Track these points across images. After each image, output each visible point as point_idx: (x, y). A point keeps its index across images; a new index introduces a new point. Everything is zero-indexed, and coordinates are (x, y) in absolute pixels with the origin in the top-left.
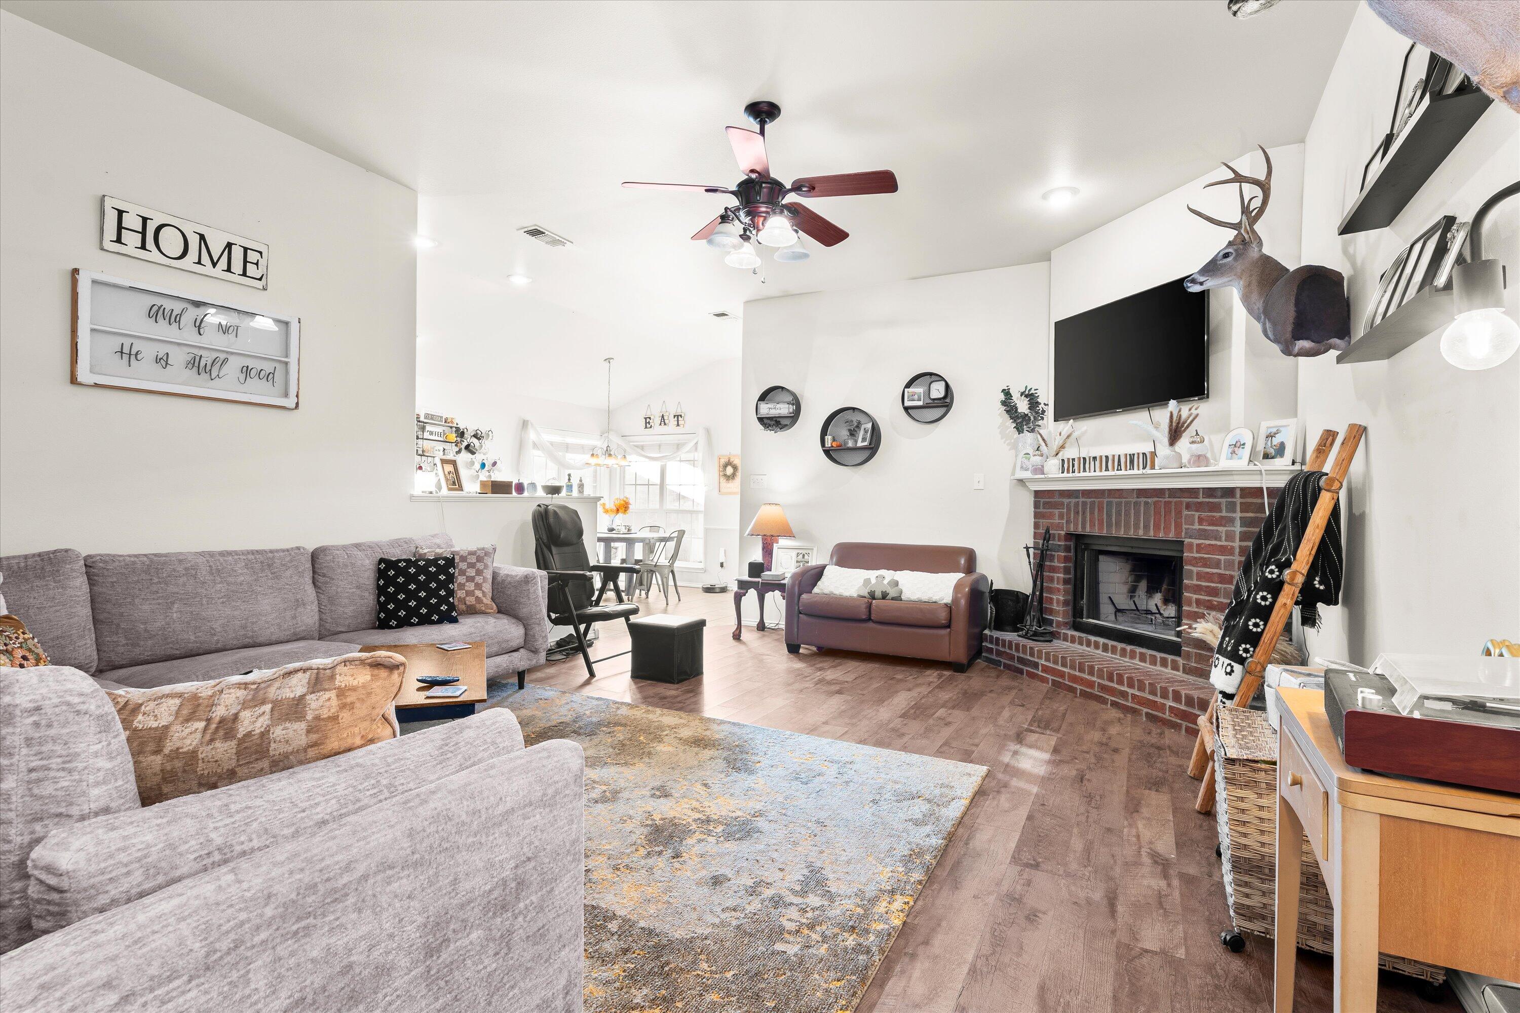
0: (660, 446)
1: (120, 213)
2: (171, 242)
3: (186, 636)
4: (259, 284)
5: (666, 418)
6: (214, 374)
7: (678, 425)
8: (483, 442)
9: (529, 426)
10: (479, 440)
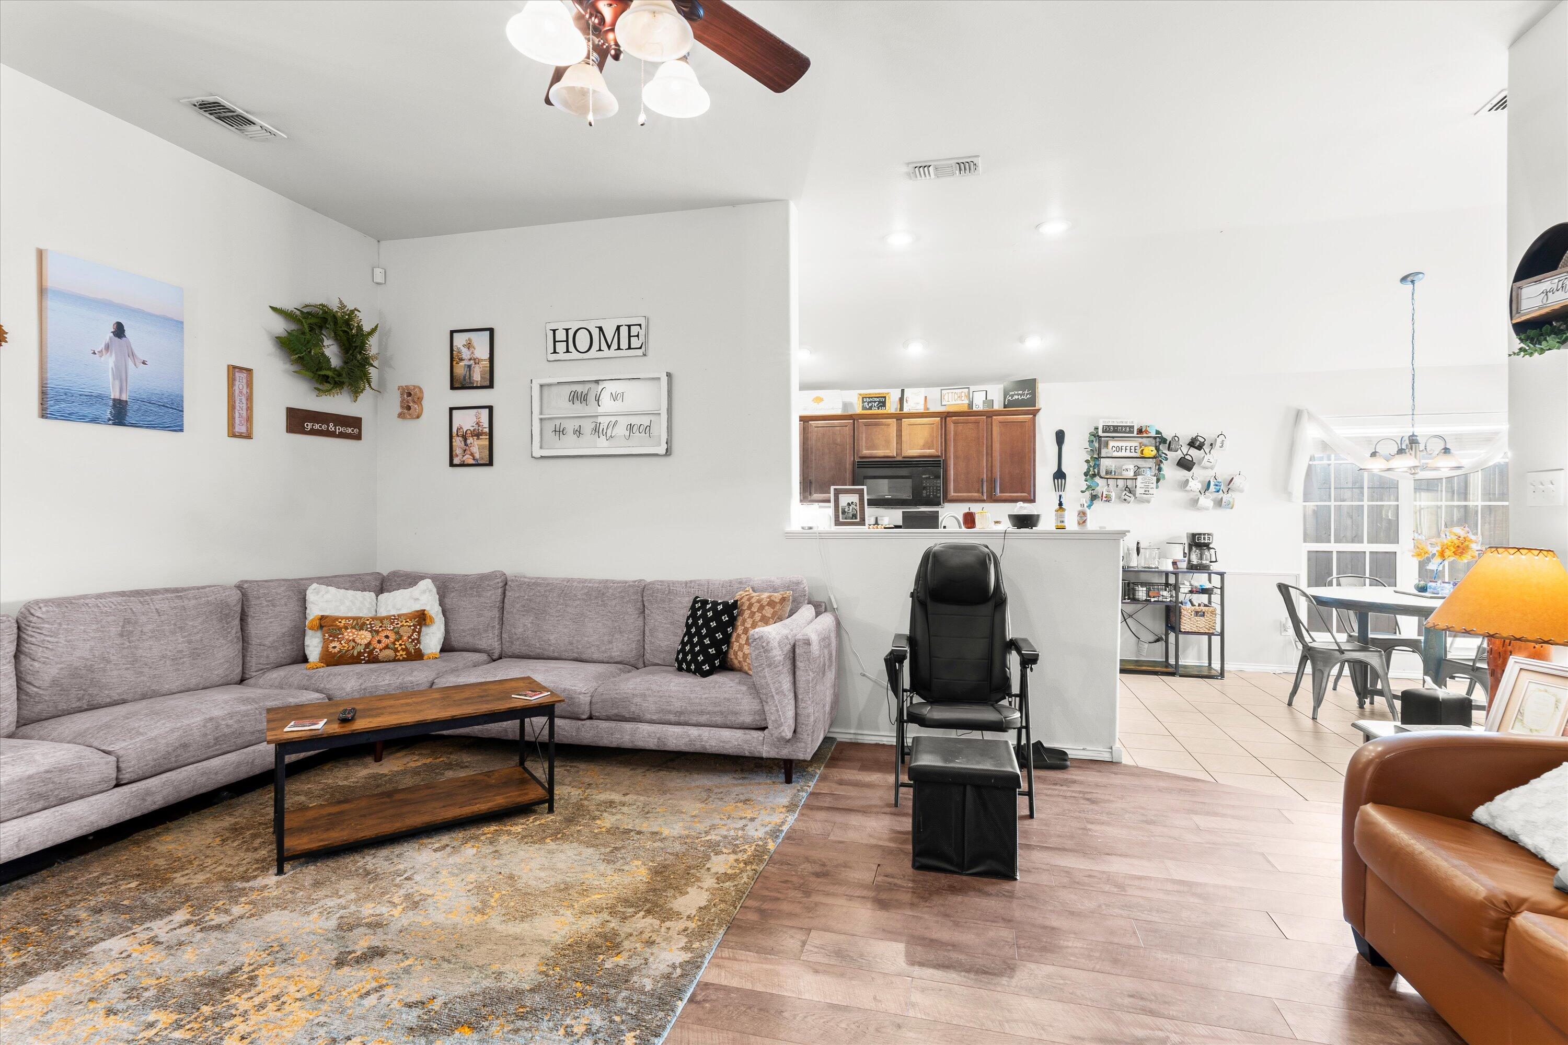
1: (554, 331)
2: (583, 340)
3: (533, 643)
4: (640, 352)
6: (609, 435)
8: (1207, 451)
9: (1305, 418)
10: (1200, 450)
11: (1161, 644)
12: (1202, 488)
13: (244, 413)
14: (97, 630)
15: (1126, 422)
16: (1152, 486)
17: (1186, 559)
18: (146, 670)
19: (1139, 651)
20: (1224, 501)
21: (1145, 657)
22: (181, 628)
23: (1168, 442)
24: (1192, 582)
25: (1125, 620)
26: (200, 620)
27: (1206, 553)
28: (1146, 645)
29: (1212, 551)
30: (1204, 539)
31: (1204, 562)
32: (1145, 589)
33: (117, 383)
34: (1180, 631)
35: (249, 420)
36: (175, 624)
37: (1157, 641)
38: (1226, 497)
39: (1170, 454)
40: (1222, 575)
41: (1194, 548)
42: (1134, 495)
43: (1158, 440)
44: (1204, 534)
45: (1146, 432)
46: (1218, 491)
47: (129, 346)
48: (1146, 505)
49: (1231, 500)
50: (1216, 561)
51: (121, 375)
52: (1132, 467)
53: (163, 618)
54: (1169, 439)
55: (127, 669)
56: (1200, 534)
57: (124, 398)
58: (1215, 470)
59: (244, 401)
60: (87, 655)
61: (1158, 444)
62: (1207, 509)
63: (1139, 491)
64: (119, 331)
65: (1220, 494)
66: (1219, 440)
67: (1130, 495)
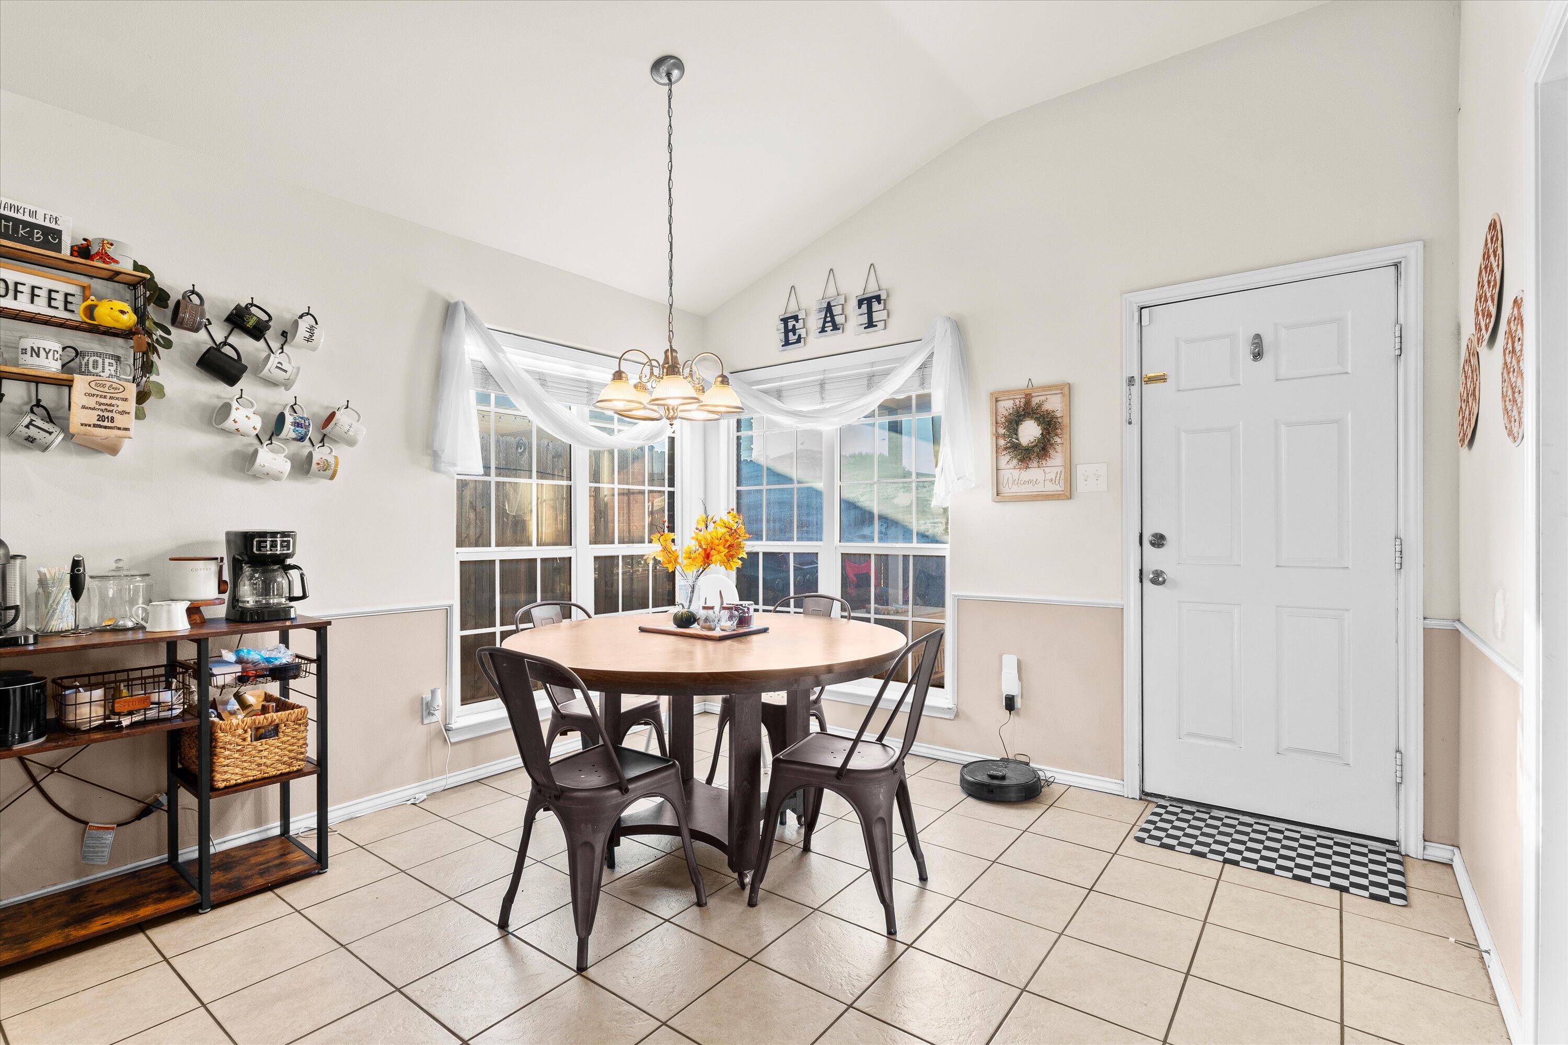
0: (822, 384)
5: (837, 310)
7: (870, 324)
8: (275, 345)
9: (461, 318)
10: (257, 338)
11: (157, 822)
12: (263, 428)
15: (33, 214)
16: (122, 406)
17: (226, 596)
19: (83, 861)
20: (315, 460)
21: (111, 865)
23: (172, 303)
24: (244, 654)
25: (36, 784)
27: (282, 580)
28: (109, 837)
29: (294, 574)
30: (273, 545)
31: (274, 601)
32: (98, 694)
34: (214, 789)
37: (146, 811)
38: (319, 454)
39: (176, 335)
40: (321, 629)
41: (247, 570)
42: (65, 429)
43: (141, 290)
44: (274, 534)
45: (105, 257)
46: (302, 439)
48: (106, 458)
49: (331, 460)
50: (304, 596)
52: (54, 346)
54: (175, 296)
56: (263, 535)
58: (295, 390)
61: (140, 302)
62: (276, 478)
63: (79, 417)
65: (306, 445)
66: (304, 324)
67: (46, 426)
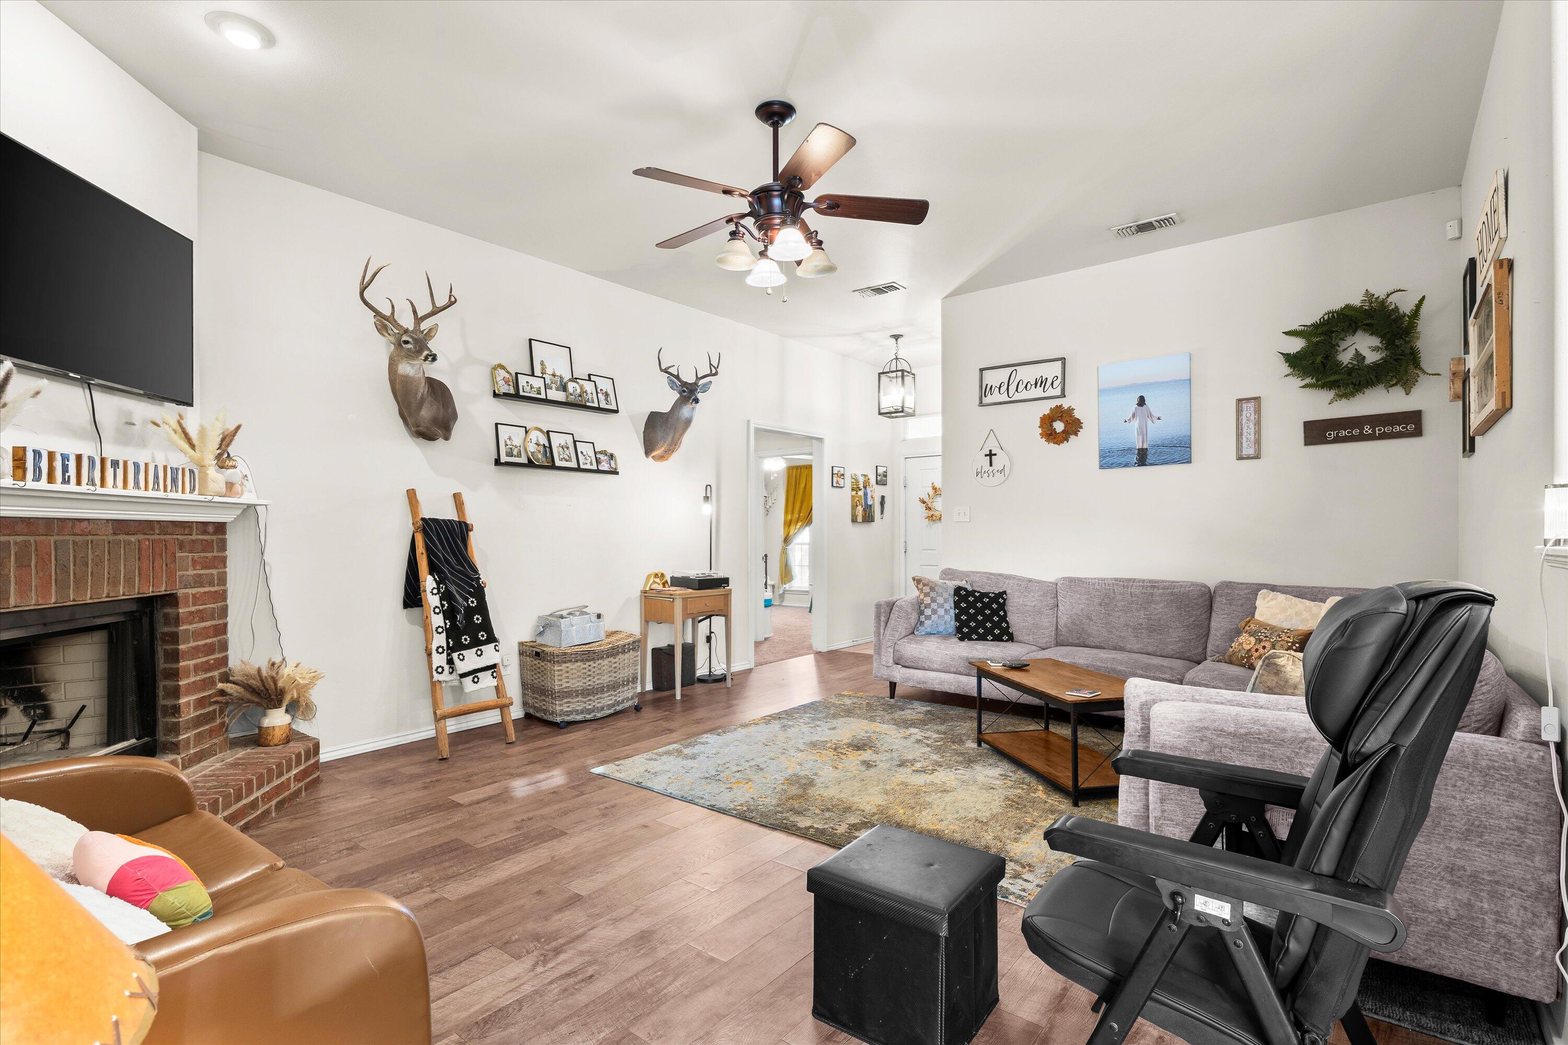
13: (1252, 437)
14: (1087, 599)
18: (1114, 631)
22: (1145, 608)
26: (1162, 605)
33: (1140, 437)
35: (1258, 442)
36: (1141, 605)
47: (1148, 410)
51: (1143, 432)
53: (1134, 599)
55: (1102, 627)
57: (1145, 447)
59: (1252, 426)
60: (1079, 612)
64: (1142, 402)
